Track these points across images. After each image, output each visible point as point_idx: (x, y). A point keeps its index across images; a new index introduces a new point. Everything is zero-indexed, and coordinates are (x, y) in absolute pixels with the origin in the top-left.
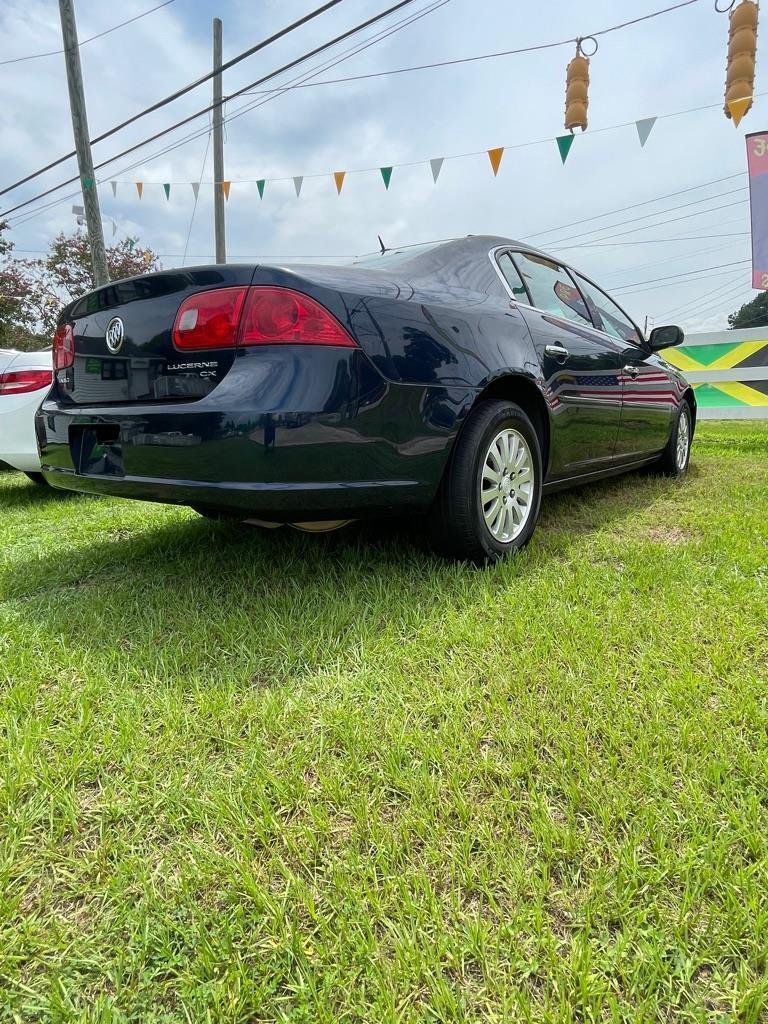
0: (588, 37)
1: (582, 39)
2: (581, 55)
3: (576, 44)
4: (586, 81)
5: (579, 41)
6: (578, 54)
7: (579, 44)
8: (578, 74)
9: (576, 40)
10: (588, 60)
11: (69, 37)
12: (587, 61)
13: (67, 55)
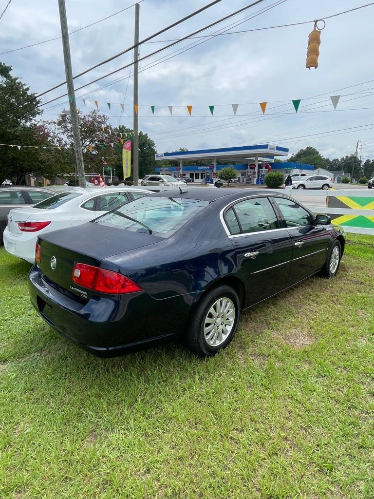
0: (320, 20)
1: (317, 21)
2: (317, 29)
3: (314, 23)
4: (319, 43)
5: (316, 22)
6: (315, 29)
7: (316, 23)
8: (315, 39)
9: (314, 21)
10: (320, 31)
11: (64, 30)
12: (320, 33)
13: (63, 39)
